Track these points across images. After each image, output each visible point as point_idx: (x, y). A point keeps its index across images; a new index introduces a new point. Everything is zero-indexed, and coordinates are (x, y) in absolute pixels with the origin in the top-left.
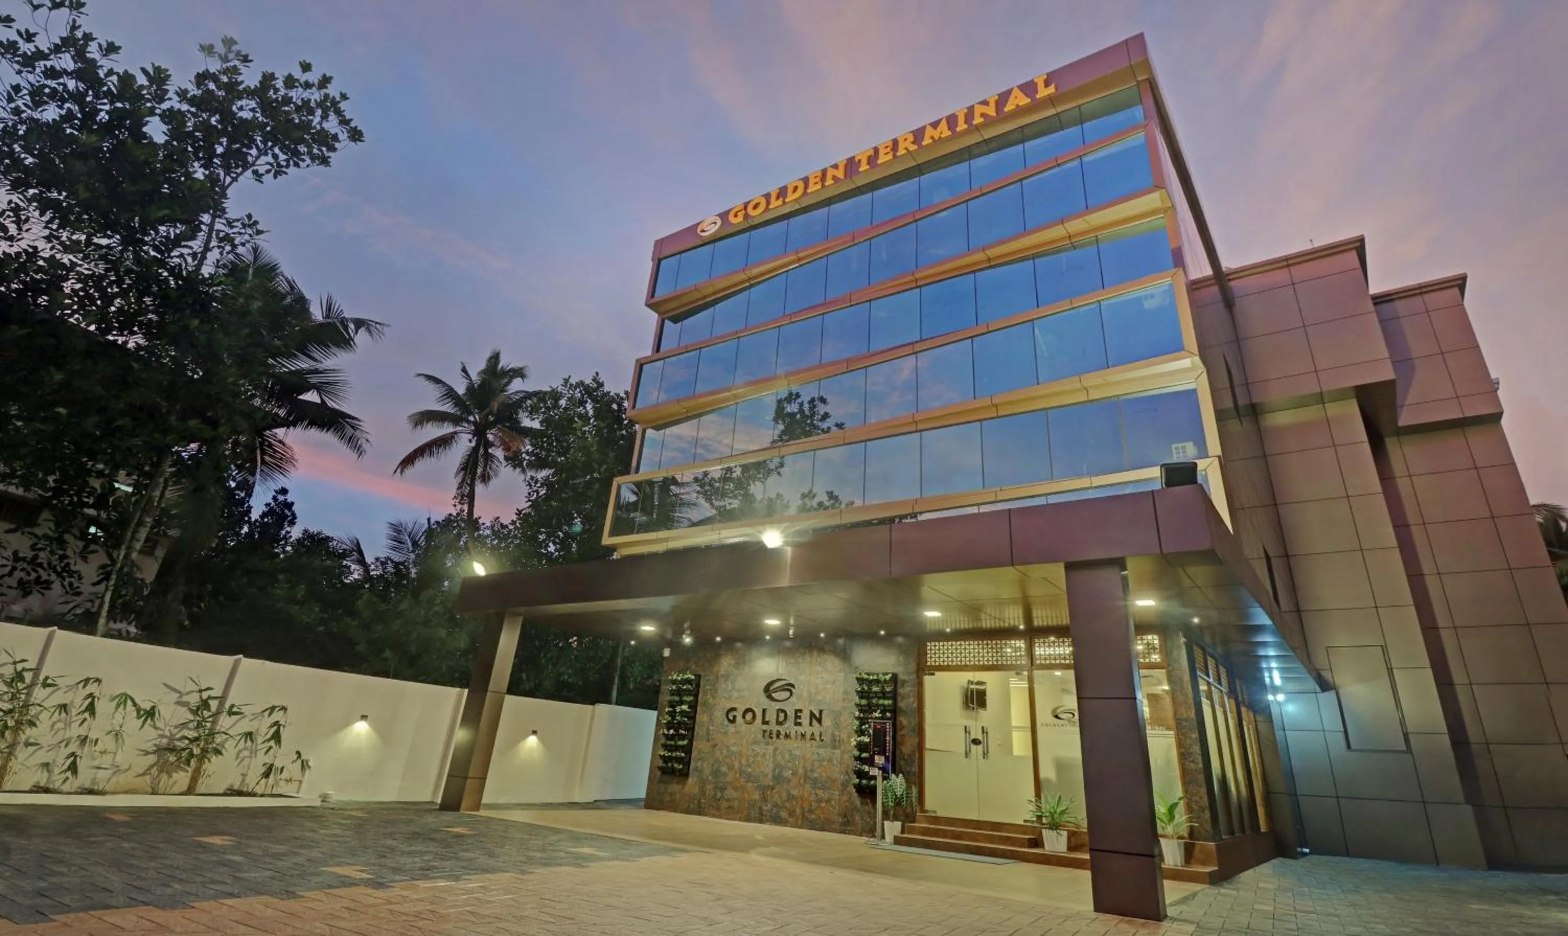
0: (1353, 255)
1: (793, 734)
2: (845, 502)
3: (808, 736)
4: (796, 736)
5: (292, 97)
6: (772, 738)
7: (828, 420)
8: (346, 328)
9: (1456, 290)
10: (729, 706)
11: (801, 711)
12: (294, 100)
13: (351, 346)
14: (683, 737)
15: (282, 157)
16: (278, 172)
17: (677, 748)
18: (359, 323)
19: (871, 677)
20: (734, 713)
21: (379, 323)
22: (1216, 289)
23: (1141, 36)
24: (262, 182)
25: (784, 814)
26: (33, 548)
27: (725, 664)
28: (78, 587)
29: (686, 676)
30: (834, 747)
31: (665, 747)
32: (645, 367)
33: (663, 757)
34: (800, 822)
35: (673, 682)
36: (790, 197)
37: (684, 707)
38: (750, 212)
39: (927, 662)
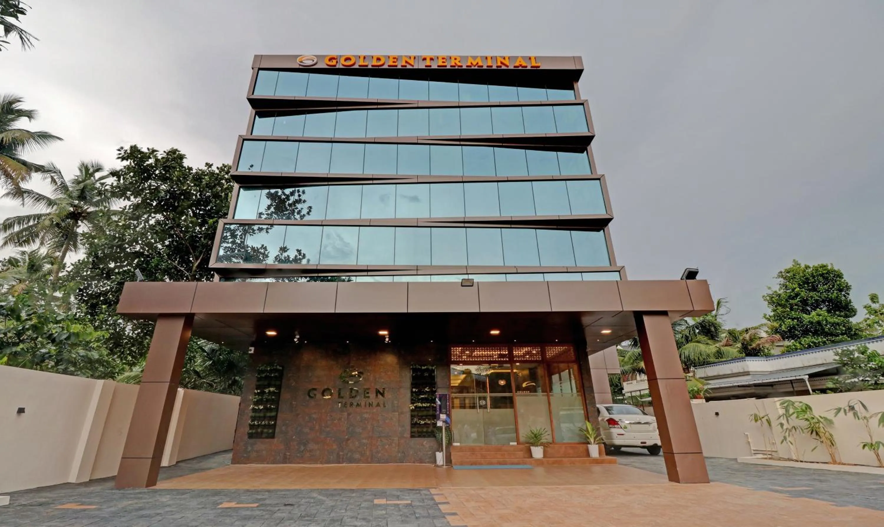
1: (363, 404)
3: (375, 404)
4: (365, 406)
6: (346, 407)
10: (310, 387)
11: (369, 389)
14: (271, 410)
19: (423, 368)
20: (315, 392)
25: (357, 456)
27: (306, 359)
29: (273, 368)
30: (394, 411)
31: (254, 418)
33: (252, 426)
34: (369, 459)
35: (262, 372)
36: (375, 63)
37: (272, 389)
38: (342, 61)
39: (451, 359)
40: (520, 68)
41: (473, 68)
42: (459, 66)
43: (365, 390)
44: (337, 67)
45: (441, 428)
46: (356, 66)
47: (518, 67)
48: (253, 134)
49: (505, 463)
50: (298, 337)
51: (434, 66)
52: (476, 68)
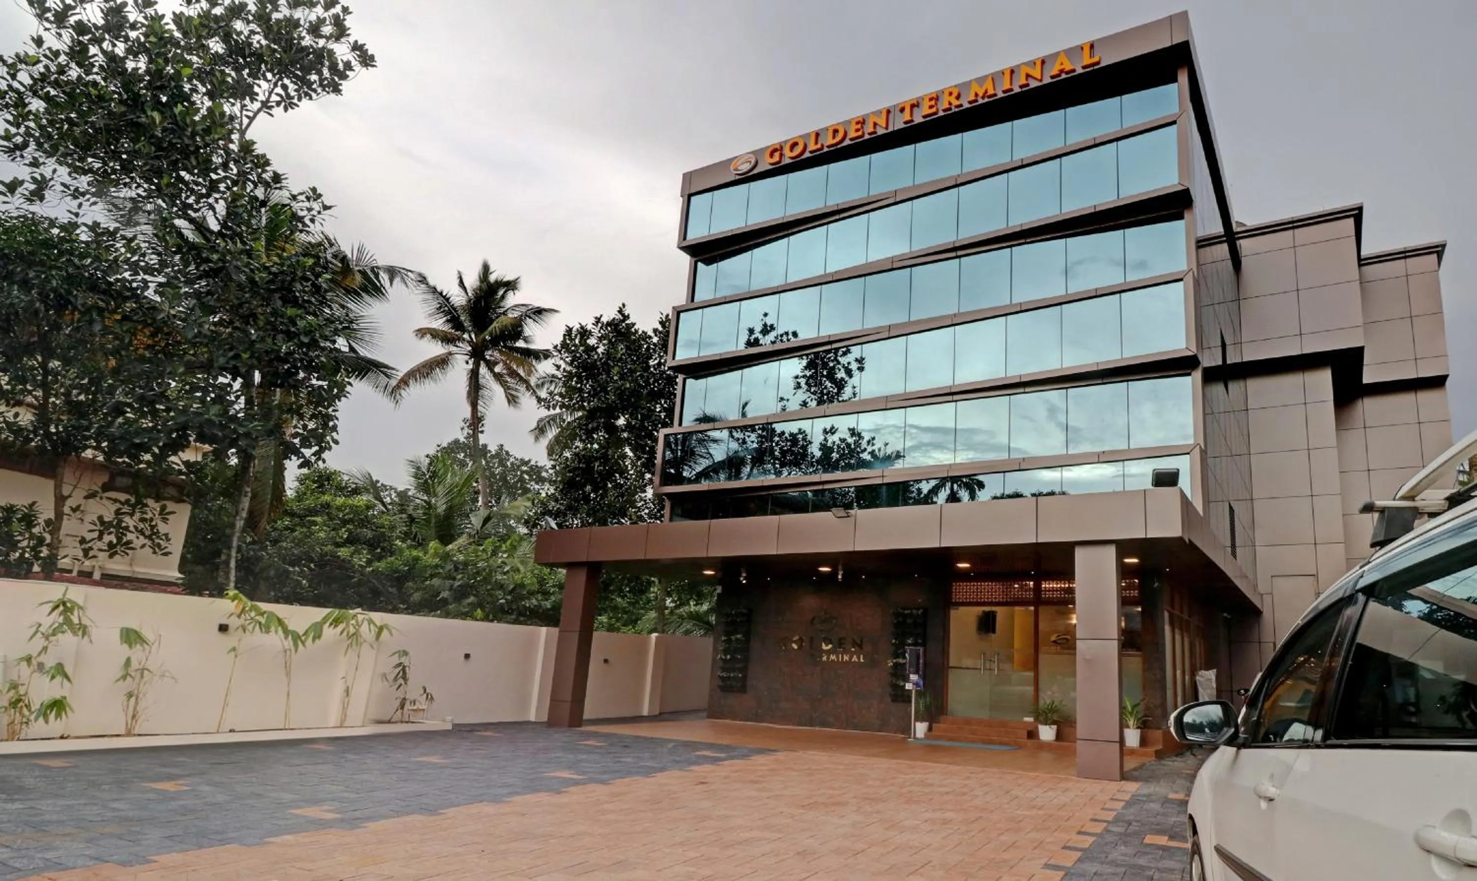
0: (1351, 221)
2: (866, 438)
5: (299, 19)
7: (849, 355)
8: (377, 276)
9: (1435, 256)
10: (780, 635)
11: (844, 638)
12: (302, 22)
13: (383, 294)
14: (739, 661)
15: (292, 87)
16: (288, 103)
17: (733, 670)
18: (392, 272)
19: (906, 612)
21: (410, 271)
22: (1225, 246)
23: (1184, 15)
24: (271, 115)
26: (118, 512)
28: (166, 547)
29: (739, 610)
30: (873, 667)
31: (723, 670)
32: (682, 314)
33: (722, 678)
34: (844, 724)
35: (728, 615)
36: (830, 141)
37: (739, 636)
38: (787, 153)
39: (951, 598)
40: (1064, 76)
41: (981, 101)
42: (957, 107)
43: (840, 639)
44: (783, 163)
45: (910, 691)
46: (807, 155)
47: (1059, 75)
48: (695, 301)
49: (991, 742)
50: (744, 575)
51: (918, 119)
52: (986, 100)
